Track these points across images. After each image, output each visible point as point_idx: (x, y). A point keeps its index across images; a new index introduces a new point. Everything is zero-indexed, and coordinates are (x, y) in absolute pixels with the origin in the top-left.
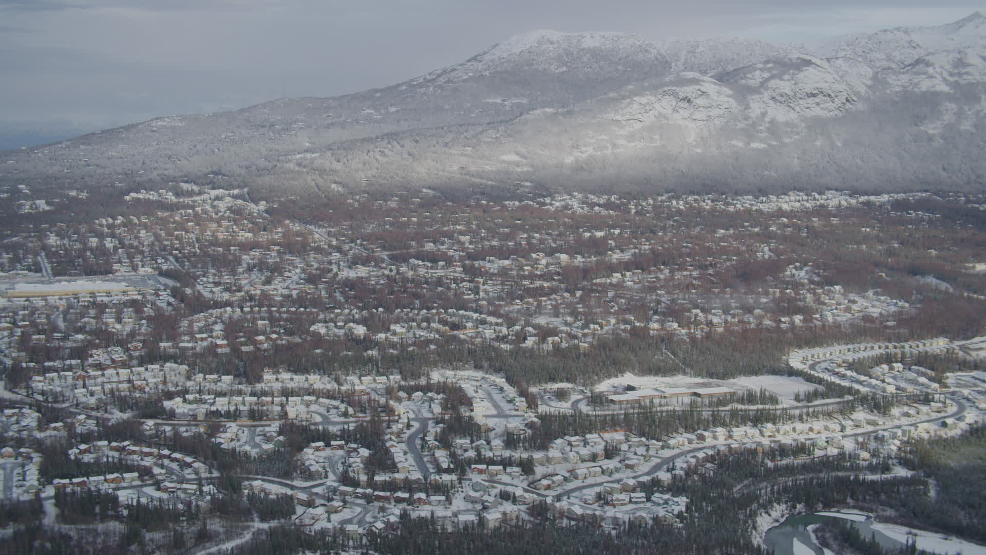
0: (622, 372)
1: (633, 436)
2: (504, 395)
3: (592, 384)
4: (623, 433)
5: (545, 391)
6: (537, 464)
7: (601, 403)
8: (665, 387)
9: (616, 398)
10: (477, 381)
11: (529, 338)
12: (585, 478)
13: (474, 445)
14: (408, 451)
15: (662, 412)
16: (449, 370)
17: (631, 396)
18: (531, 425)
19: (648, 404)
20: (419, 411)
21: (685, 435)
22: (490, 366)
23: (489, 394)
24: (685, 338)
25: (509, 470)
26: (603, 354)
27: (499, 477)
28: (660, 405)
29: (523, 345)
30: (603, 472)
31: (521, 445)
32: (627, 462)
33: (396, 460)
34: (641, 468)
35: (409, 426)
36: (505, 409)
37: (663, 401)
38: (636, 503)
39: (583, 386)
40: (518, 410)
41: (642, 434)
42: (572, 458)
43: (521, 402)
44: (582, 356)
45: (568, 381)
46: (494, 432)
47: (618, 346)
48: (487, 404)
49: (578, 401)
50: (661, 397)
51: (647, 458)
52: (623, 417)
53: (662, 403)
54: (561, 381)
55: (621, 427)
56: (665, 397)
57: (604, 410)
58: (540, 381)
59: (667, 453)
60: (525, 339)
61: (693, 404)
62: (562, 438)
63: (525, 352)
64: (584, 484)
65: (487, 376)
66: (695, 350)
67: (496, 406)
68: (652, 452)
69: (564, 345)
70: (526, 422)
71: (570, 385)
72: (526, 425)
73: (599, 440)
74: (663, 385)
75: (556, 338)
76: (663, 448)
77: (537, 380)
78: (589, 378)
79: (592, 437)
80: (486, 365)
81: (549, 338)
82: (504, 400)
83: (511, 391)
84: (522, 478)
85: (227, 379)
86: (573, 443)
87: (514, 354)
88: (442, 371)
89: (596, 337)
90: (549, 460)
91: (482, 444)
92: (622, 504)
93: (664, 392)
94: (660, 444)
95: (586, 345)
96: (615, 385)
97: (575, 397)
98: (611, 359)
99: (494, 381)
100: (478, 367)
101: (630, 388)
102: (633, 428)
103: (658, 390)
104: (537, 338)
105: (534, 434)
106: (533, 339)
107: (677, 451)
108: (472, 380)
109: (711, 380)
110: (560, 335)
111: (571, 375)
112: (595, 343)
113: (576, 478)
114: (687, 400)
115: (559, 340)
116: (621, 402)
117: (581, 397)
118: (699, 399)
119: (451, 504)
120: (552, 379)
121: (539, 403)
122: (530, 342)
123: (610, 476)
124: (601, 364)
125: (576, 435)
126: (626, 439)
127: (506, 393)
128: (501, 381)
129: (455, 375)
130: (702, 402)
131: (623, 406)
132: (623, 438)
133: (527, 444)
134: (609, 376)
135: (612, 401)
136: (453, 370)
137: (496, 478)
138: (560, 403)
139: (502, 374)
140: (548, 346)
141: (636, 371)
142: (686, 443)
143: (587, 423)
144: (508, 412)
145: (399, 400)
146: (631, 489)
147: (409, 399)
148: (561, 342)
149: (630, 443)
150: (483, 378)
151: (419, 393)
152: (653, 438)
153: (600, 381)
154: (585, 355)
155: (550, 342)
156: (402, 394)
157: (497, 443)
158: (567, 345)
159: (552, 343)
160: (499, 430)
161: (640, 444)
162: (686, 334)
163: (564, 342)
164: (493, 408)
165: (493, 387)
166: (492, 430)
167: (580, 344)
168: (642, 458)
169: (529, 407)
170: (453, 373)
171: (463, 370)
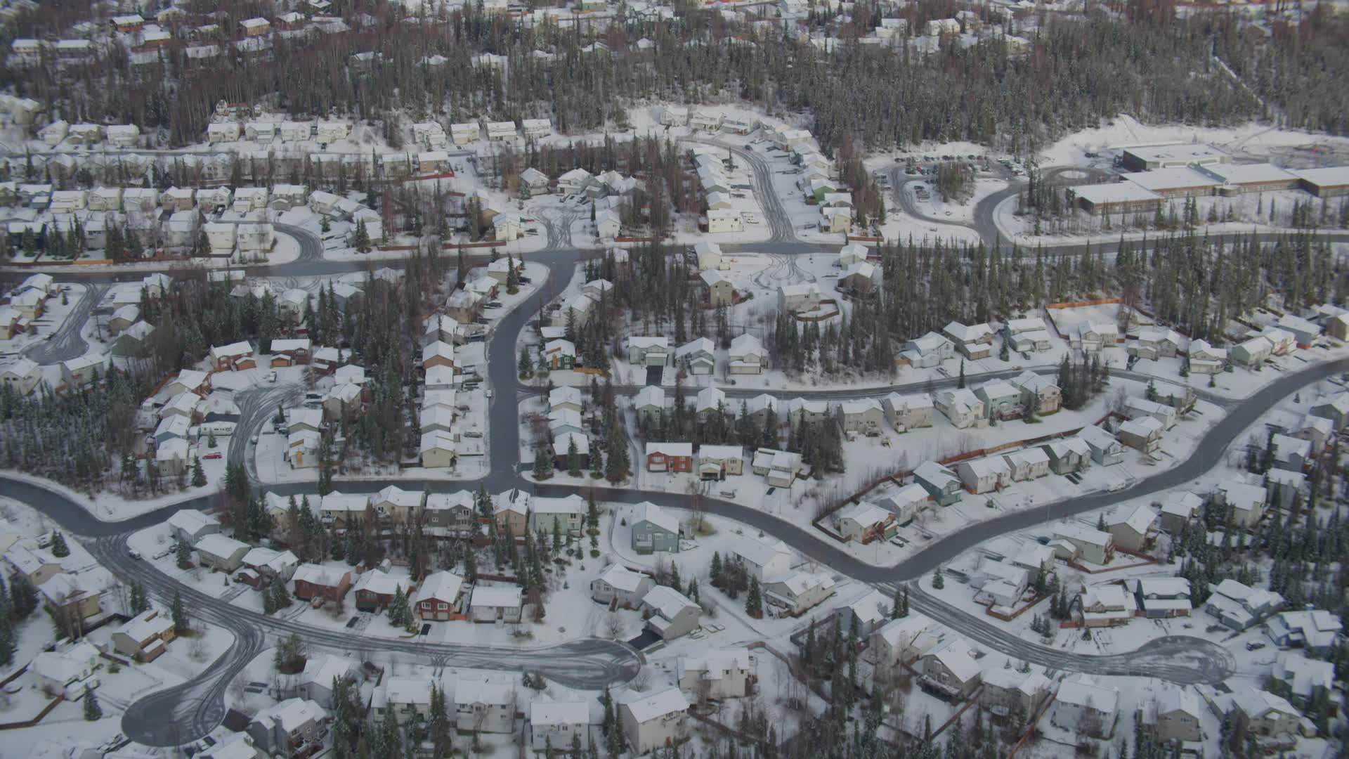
0: (1109, 114)
1: (1141, 319)
2: (799, 178)
3: (1034, 147)
4: (1114, 307)
5: (911, 167)
6: (852, 433)
7: (1056, 209)
8: (1222, 161)
9: (1095, 193)
10: (740, 133)
11: (884, 21)
12: (998, 487)
13: (682, 351)
14: (484, 374)
15: (1220, 240)
16: (678, 102)
17: (1135, 188)
18: (853, 288)
19: (1180, 212)
20: (566, 226)
21: (1288, 319)
22: (780, 93)
23: (764, 175)
24: (1259, 23)
25: (762, 458)
26: (1062, 63)
27: (730, 483)
28: (1213, 218)
29: (868, 40)
30: (1054, 464)
31: (816, 354)
32: (1126, 426)
33: (425, 419)
34: (1166, 444)
35: (514, 281)
36: (796, 221)
37: (1223, 204)
38: (1157, 615)
39: (1010, 152)
40: (827, 229)
41: (1167, 317)
42: (961, 409)
43: (839, 208)
44: (1011, 71)
45: (972, 137)
46: (749, 304)
47: (1102, 44)
48: (751, 205)
49: (993, 200)
50: (1214, 192)
51: (1184, 408)
52: (1111, 257)
53: (1219, 210)
54: (955, 137)
55: (1109, 290)
56: (1223, 193)
57: (1062, 232)
58: (897, 137)
59: (1241, 385)
60: (876, 22)
61: (1299, 216)
62: (940, 331)
63: (868, 59)
64: (994, 514)
65: (766, 121)
66: (1286, 58)
67: (774, 213)
68: (1198, 380)
69: (968, 40)
70: (842, 274)
71: (976, 150)
72: (842, 283)
73: (1045, 335)
74: (1217, 156)
75: (951, 23)
76: (1227, 366)
77: (891, 136)
78: (1027, 129)
79: (1028, 325)
80: (770, 88)
81: (932, 23)
82: (798, 193)
83: (820, 169)
84: (800, 486)
85: (122, 133)
86: (972, 348)
87: (844, 61)
88: (658, 107)
89: (1047, 21)
90: (891, 417)
91: (701, 353)
92: (1113, 623)
93: (1221, 179)
94: (1221, 353)
95: (1022, 41)
96: (1093, 150)
97: (986, 186)
98: (1083, 76)
99: (782, 137)
100: (750, 95)
101: (1131, 163)
102: (1142, 292)
103: (1203, 171)
104: (904, 21)
105: (859, 314)
106: (896, 23)
107: (1266, 377)
108: (728, 131)
109: (1332, 140)
110: (960, 15)
111: (980, 119)
112: (1044, 35)
113: (968, 486)
114: (1286, 201)
115: (957, 28)
116: (1107, 208)
117: (1002, 185)
118: (1317, 201)
119: (538, 616)
120: (932, 133)
121: (888, 204)
122: (887, 31)
123: (1074, 478)
124: (1058, 92)
125: (980, 321)
126: (1123, 329)
127: (806, 174)
128: (797, 135)
129: (690, 116)
130: (1325, 207)
131: (1115, 219)
132: (1112, 329)
133: (833, 353)
134: (1077, 124)
135: (1085, 204)
136: (687, 102)
137: (715, 491)
138: (945, 207)
139: (807, 117)
140: (929, 44)
141: (1143, 111)
142: (1292, 346)
143: (1015, 278)
144: (801, 236)
145: (522, 192)
146: (1139, 544)
147: (551, 188)
148: (963, 30)
149: (1134, 345)
150: (758, 126)
151: (579, 174)
152: (1199, 335)
153: (1053, 139)
154: (1018, 66)
155: (935, 32)
156: (534, 176)
157: (749, 347)
158: (974, 41)
159: (941, 34)
160: (763, 300)
161: (1162, 351)
162: (1260, 15)
163: (970, 32)
164: (763, 221)
165: (776, 153)
166: (743, 300)
167: (1008, 38)
168: (1172, 410)
169: (859, 220)
170: (683, 111)
171: (712, 103)
